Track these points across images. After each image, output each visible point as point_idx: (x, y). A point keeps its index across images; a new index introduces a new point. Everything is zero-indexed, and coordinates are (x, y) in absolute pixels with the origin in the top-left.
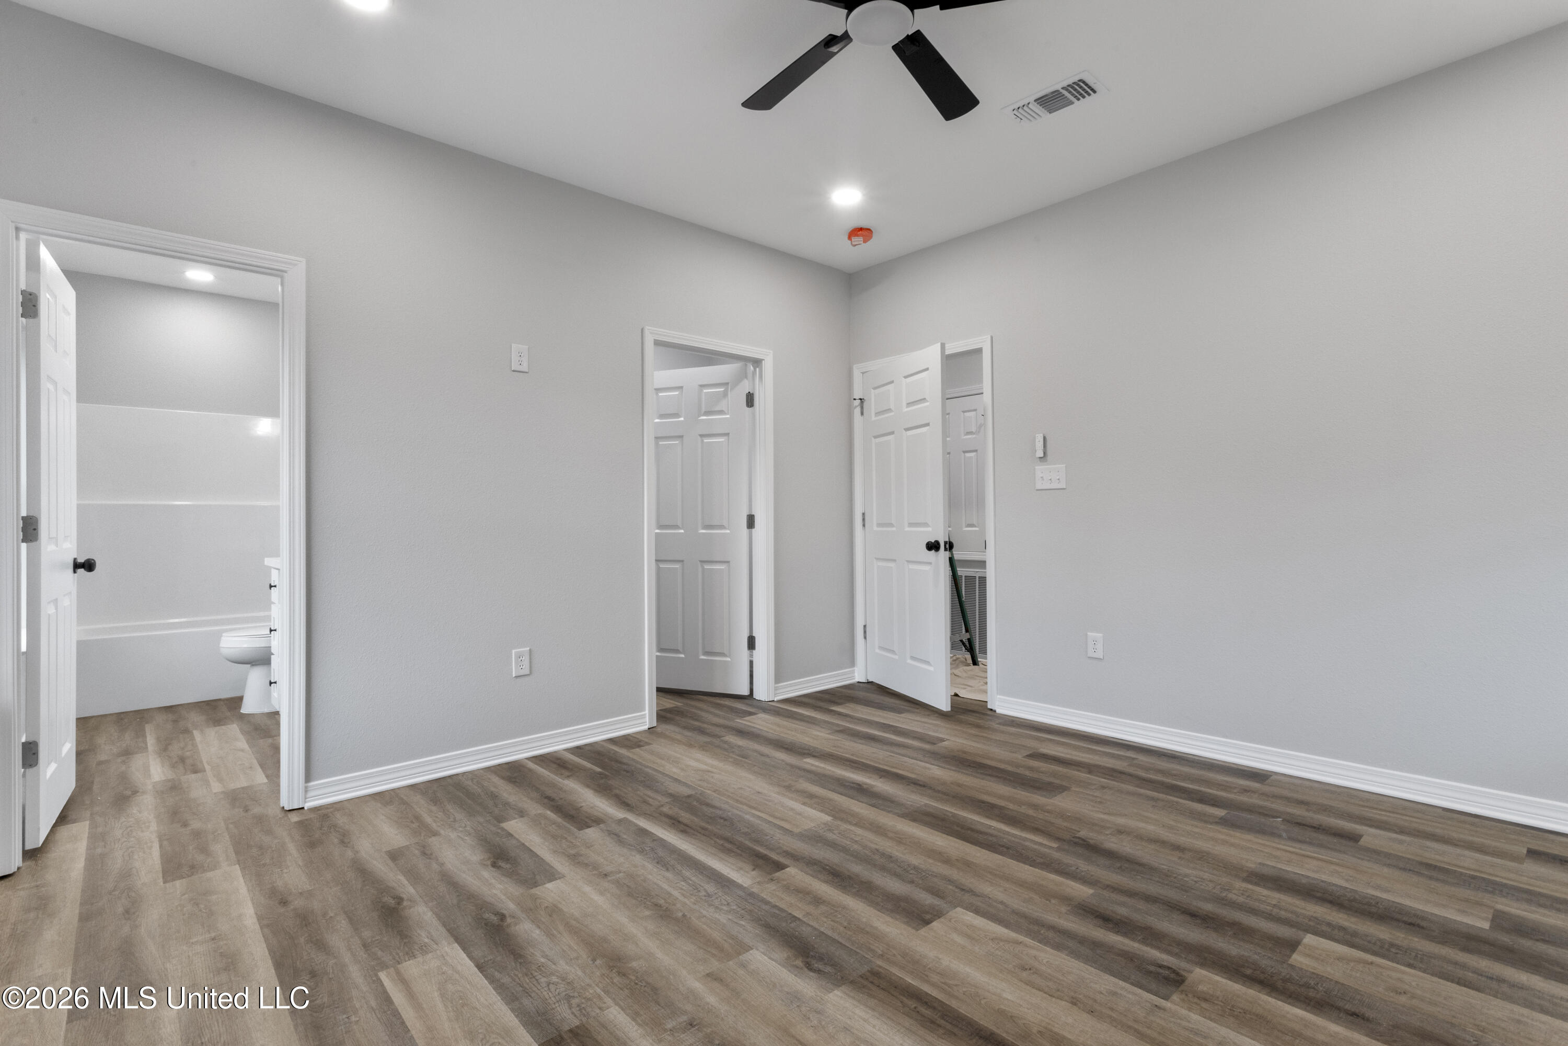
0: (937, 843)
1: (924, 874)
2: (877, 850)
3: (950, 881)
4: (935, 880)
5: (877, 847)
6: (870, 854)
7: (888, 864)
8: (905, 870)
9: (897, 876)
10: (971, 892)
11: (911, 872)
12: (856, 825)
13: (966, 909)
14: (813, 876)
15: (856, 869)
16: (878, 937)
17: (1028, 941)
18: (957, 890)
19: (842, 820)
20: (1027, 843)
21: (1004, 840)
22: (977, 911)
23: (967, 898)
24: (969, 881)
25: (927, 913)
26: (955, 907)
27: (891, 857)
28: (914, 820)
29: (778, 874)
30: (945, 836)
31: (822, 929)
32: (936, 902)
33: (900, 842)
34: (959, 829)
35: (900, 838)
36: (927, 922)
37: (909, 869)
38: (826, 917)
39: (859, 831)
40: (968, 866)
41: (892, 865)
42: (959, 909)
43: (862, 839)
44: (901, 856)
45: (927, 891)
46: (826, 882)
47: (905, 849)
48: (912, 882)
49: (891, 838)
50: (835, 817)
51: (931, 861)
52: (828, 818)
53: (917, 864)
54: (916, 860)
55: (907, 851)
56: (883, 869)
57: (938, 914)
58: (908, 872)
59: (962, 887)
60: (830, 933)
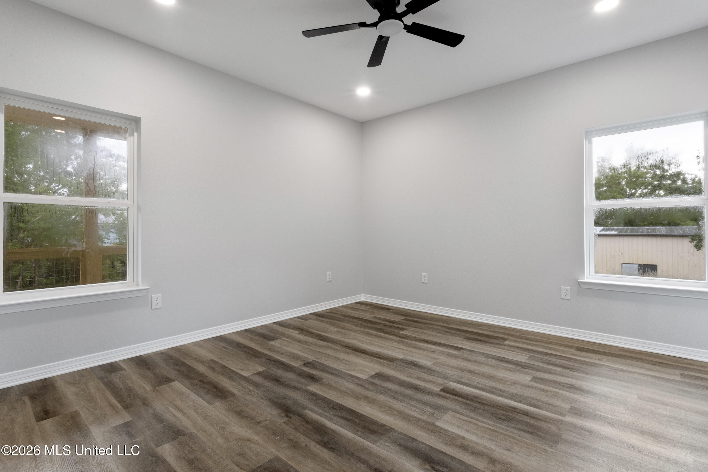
0: (370, 409)
1: (377, 391)
2: (401, 402)
3: (366, 389)
4: (373, 389)
5: (402, 404)
6: (405, 399)
7: (394, 395)
8: (386, 392)
9: (389, 390)
10: (358, 385)
11: (383, 392)
12: (419, 420)
13: (362, 379)
14: (426, 387)
15: (408, 392)
16: (393, 369)
17: (344, 371)
18: (364, 385)
19: (429, 423)
20: (320, 411)
21: (332, 413)
22: (358, 378)
23: (360, 382)
24: (359, 389)
25: (377, 377)
26: (366, 379)
27: (394, 398)
28: (383, 426)
29: (442, 387)
30: (365, 414)
31: (412, 370)
32: (373, 380)
33: (390, 407)
34: (356, 420)
35: (390, 410)
36: (376, 374)
37: (384, 393)
38: (412, 373)
39: (415, 414)
40: (356, 396)
41: (392, 394)
42: (365, 378)
43: (411, 408)
44: (389, 399)
45: (376, 384)
46: (419, 385)
47: (387, 403)
48: (382, 387)
49: (396, 410)
50: (433, 425)
51: (374, 397)
52: (438, 424)
53: (381, 395)
54: (382, 398)
55: (386, 402)
56: (396, 392)
57: (373, 377)
58: (385, 392)
59: (362, 386)
60: (409, 369)
